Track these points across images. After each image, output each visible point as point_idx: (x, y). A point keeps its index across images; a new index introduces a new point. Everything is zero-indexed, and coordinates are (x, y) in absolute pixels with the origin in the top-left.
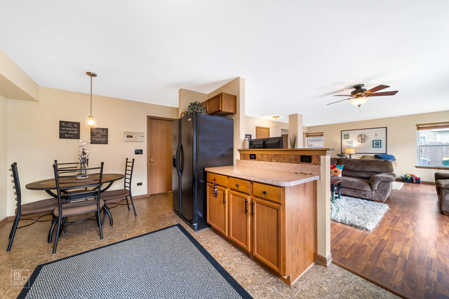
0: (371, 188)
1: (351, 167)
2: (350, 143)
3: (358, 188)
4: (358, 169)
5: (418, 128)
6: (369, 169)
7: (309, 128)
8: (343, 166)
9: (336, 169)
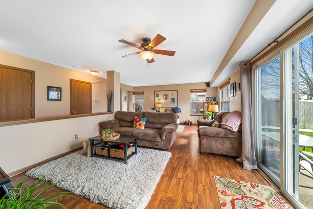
0: (161, 139)
1: (151, 120)
2: (159, 100)
3: (152, 140)
4: (156, 121)
5: (191, 92)
6: (162, 121)
7: (135, 87)
8: (146, 119)
9: (141, 122)
